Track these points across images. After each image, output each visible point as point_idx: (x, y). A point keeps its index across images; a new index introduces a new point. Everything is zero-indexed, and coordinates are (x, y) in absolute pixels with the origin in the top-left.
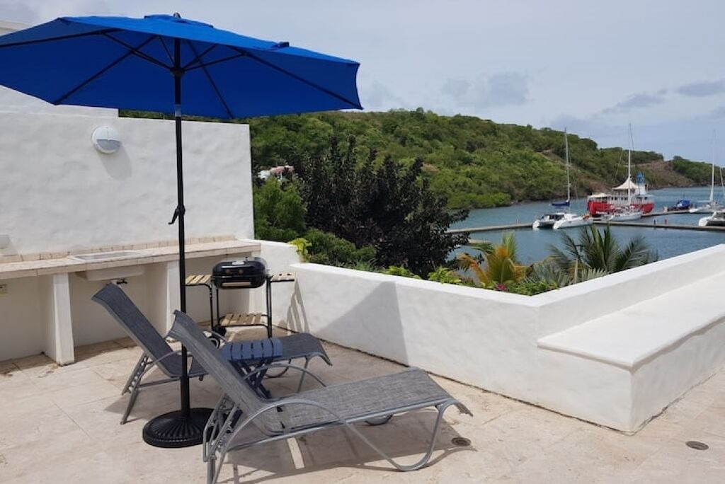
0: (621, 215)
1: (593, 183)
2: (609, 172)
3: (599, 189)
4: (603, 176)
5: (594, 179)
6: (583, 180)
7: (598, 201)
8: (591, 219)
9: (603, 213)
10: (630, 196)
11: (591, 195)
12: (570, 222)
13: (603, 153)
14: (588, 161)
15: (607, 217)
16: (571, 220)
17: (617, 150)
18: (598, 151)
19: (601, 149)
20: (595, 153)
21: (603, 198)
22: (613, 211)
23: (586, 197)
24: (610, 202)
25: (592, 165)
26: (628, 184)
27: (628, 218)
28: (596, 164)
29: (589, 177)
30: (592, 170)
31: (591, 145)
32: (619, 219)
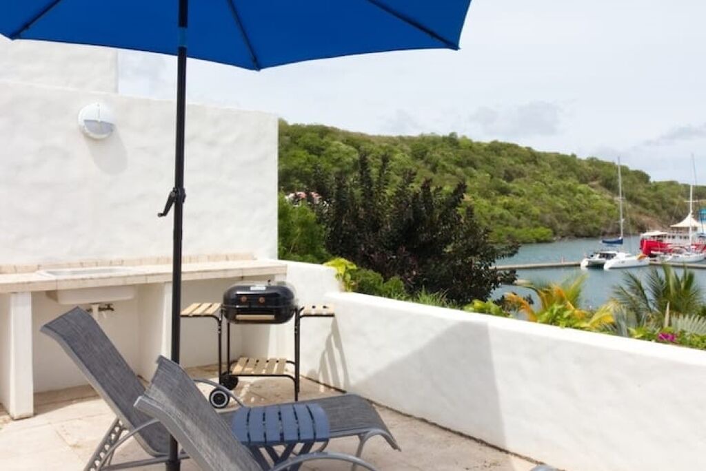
0: (680, 256)
1: (645, 219)
2: (664, 208)
3: (651, 226)
4: (657, 212)
5: (647, 215)
6: (634, 216)
7: (652, 240)
8: (647, 260)
9: (659, 253)
10: (691, 234)
11: (644, 232)
12: (623, 262)
13: (656, 187)
14: (639, 195)
15: (663, 258)
16: (624, 259)
17: (671, 183)
18: (650, 184)
19: (654, 182)
20: (647, 186)
21: (659, 236)
22: (670, 251)
23: (639, 235)
24: (666, 241)
25: (644, 199)
26: (689, 221)
27: (690, 260)
28: (649, 199)
29: (640, 213)
30: (645, 205)
31: (643, 177)
32: (678, 260)
